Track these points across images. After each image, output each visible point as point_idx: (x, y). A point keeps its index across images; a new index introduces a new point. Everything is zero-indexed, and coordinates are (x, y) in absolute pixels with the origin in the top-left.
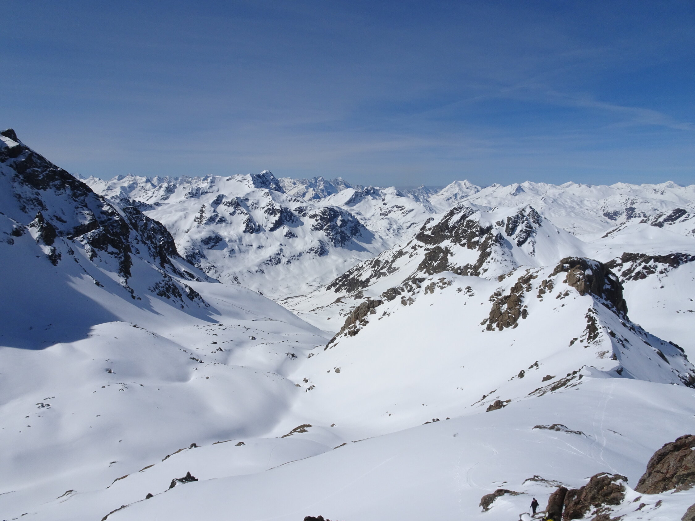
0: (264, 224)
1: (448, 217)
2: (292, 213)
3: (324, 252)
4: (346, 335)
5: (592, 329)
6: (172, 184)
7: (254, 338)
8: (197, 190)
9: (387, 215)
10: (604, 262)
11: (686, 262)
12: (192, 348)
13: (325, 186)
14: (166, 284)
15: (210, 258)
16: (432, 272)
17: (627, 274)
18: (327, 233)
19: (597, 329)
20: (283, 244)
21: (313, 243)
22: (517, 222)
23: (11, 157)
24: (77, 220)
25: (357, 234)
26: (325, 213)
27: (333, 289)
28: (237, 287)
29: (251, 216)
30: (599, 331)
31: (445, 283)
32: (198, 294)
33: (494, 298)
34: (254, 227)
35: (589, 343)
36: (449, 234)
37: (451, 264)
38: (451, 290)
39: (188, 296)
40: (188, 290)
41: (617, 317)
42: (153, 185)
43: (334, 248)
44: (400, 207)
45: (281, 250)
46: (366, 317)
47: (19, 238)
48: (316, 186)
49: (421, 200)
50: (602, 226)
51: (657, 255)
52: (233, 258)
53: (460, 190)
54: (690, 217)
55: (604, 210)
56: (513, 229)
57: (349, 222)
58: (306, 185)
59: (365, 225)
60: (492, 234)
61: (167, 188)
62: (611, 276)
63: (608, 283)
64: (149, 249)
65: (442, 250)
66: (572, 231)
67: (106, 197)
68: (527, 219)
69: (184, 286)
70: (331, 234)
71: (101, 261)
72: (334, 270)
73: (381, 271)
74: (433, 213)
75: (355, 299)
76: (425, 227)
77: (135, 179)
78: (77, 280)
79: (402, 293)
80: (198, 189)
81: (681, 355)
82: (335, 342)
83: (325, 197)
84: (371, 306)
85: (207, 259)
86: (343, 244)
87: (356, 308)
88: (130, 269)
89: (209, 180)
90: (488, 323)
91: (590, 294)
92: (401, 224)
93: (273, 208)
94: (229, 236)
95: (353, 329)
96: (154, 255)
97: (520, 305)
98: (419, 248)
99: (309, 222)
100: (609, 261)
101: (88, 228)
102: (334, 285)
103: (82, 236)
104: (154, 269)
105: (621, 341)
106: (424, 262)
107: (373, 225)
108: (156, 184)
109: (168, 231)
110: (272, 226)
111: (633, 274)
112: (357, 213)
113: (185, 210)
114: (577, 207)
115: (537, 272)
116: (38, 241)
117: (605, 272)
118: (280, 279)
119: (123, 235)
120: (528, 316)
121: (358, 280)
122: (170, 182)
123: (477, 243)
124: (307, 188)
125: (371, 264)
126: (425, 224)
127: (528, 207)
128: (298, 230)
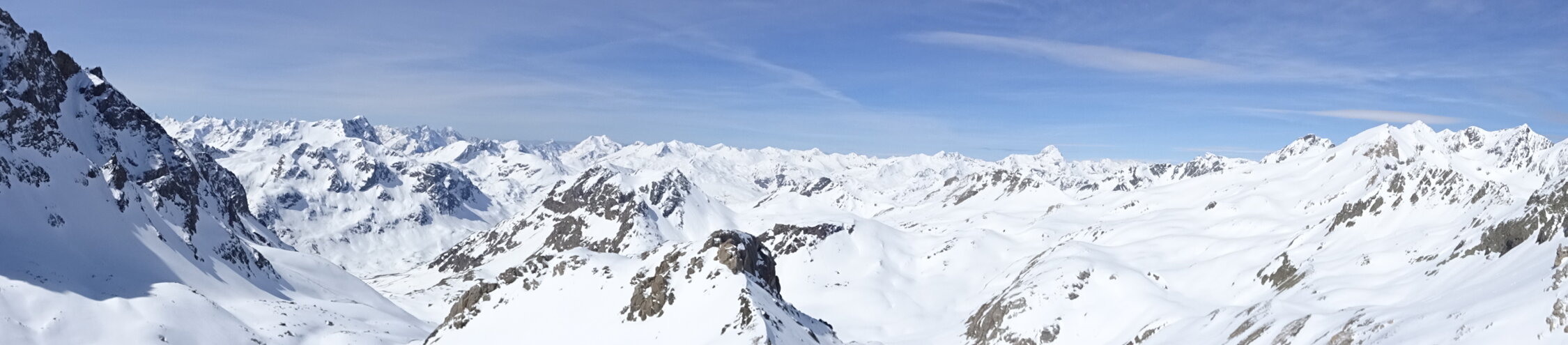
0: (354, 182)
1: (582, 180)
2: (388, 170)
3: (426, 220)
4: (451, 327)
5: (746, 312)
6: (250, 128)
7: (331, 324)
8: (277, 137)
9: (507, 175)
10: (756, 235)
11: (832, 233)
12: (256, 327)
13: (430, 137)
14: (233, 246)
15: (286, 220)
16: (562, 248)
17: (780, 247)
18: (432, 196)
19: (750, 312)
20: (375, 208)
21: (414, 208)
22: (662, 188)
23: (95, 95)
24: (148, 164)
25: (469, 199)
26: (430, 170)
27: (436, 267)
28: (316, 257)
29: (338, 171)
30: (752, 314)
31: (578, 262)
32: (269, 262)
33: (637, 281)
34: (341, 185)
35: (743, 329)
36: (583, 201)
37: (586, 238)
38: (585, 270)
39: (256, 263)
40: (257, 257)
41: (771, 296)
42: (229, 128)
43: (440, 215)
44: (523, 166)
45: (373, 215)
46: (477, 304)
47: (94, 179)
48: (420, 136)
49: (550, 158)
50: (753, 194)
51: (806, 226)
52: (314, 221)
53: (598, 147)
54: (835, 186)
55: (755, 177)
56: (659, 196)
57: (460, 184)
58: (407, 135)
59: (479, 188)
60: (634, 202)
61: (245, 133)
62: (763, 251)
63: (761, 258)
64: (219, 202)
65: (575, 220)
66: (723, 200)
67: (179, 140)
68: (674, 185)
69: (252, 251)
70: (437, 198)
71: (167, 212)
72: (439, 242)
73: (499, 246)
74: (564, 174)
75: (464, 281)
76: (555, 192)
77: (211, 121)
78: (141, 230)
79: (524, 274)
80: (279, 136)
81: (830, 332)
82: (438, 335)
83: (430, 151)
84: (485, 290)
85: (282, 221)
86: (451, 211)
87: (464, 292)
88: (196, 224)
89: (292, 124)
90: (629, 311)
91: (743, 272)
92: (525, 187)
93: (365, 162)
94: (310, 194)
95: (460, 319)
96: (222, 211)
97: (666, 288)
98: (546, 218)
99: (409, 182)
100: (761, 233)
101: (158, 174)
102: (438, 262)
103: (151, 182)
104: (221, 227)
105: (775, 323)
106: (553, 235)
107: (490, 188)
108: (233, 128)
109: (241, 183)
110: (364, 184)
111: (785, 248)
112: (470, 173)
113: (262, 159)
114: (728, 173)
115: (685, 248)
116: (110, 184)
117: (758, 246)
118: (369, 251)
119: (192, 184)
120: (675, 301)
121: (468, 257)
122: (248, 126)
123: (617, 212)
124: (408, 139)
125: (485, 236)
126: (555, 188)
127: (676, 171)
128: (395, 191)
